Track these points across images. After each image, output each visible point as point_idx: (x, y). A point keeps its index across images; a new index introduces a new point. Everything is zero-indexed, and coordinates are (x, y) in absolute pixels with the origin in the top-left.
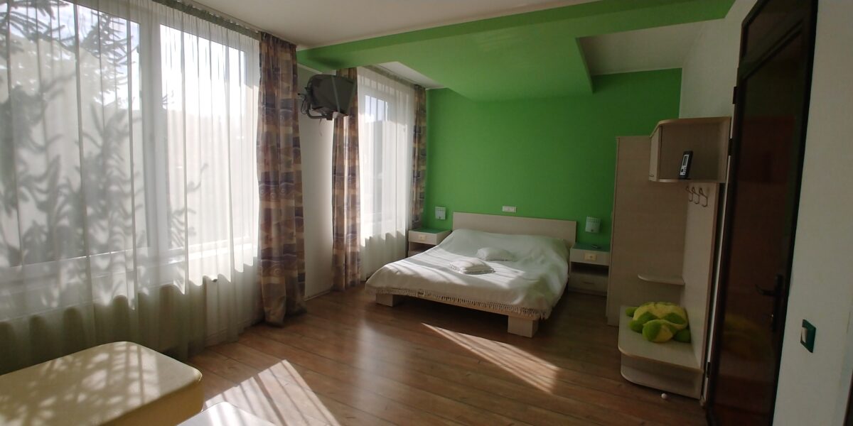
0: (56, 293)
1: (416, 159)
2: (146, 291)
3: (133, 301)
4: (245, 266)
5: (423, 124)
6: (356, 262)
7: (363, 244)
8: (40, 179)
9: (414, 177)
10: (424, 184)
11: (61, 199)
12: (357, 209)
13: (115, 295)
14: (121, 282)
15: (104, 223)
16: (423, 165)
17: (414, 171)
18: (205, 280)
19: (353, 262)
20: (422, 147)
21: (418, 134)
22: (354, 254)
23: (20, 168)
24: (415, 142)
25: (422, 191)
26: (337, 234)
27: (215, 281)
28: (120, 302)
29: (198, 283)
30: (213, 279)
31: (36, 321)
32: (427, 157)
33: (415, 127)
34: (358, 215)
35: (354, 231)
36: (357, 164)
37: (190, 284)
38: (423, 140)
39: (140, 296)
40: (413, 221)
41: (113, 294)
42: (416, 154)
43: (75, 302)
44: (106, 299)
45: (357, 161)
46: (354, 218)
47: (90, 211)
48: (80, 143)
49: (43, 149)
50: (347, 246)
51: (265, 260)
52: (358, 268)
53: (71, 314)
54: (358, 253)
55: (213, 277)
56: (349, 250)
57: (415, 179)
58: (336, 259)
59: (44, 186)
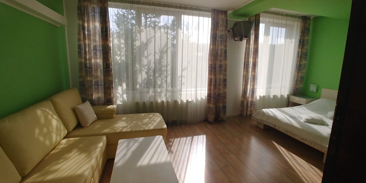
0: (148, 96)
1: (299, 57)
2: (170, 100)
3: (165, 103)
4: (201, 98)
5: (306, 38)
6: (253, 106)
7: (258, 98)
8: (146, 66)
9: (297, 67)
10: (305, 71)
11: (151, 71)
12: (255, 82)
13: (162, 100)
14: (163, 97)
15: (160, 78)
16: (305, 61)
17: (297, 64)
18: (187, 101)
19: (251, 105)
20: (304, 51)
21: (302, 43)
22: (252, 102)
23: (143, 63)
24: (299, 48)
25: (302, 75)
26: (244, 92)
27: (190, 102)
28: (163, 102)
29: (185, 101)
30: (190, 101)
31: (144, 103)
32: (308, 56)
33: (300, 40)
34: (255, 84)
35: (253, 91)
36: (257, 60)
37: (182, 101)
38: (306, 47)
39: (168, 102)
40: (294, 91)
41: (161, 100)
42: (299, 55)
43: (152, 100)
44: (159, 101)
45: (257, 59)
46: (253, 86)
47: (157, 75)
48: (155, 55)
49: (146, 57)
50: (249, 97)
51: (209, 98)
52: (254, 108)
53: (151, 103)
54: (254, 102)
55: (190, 100)
56: (250, 99)
57: (297, 68)
58: (242, 102)
59: (146, 67)
